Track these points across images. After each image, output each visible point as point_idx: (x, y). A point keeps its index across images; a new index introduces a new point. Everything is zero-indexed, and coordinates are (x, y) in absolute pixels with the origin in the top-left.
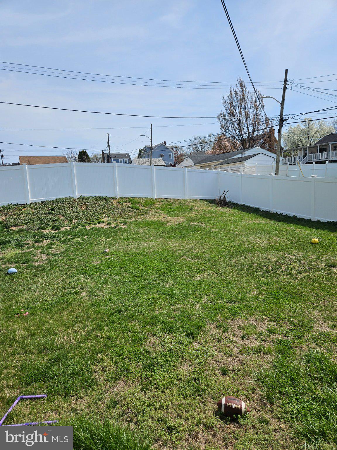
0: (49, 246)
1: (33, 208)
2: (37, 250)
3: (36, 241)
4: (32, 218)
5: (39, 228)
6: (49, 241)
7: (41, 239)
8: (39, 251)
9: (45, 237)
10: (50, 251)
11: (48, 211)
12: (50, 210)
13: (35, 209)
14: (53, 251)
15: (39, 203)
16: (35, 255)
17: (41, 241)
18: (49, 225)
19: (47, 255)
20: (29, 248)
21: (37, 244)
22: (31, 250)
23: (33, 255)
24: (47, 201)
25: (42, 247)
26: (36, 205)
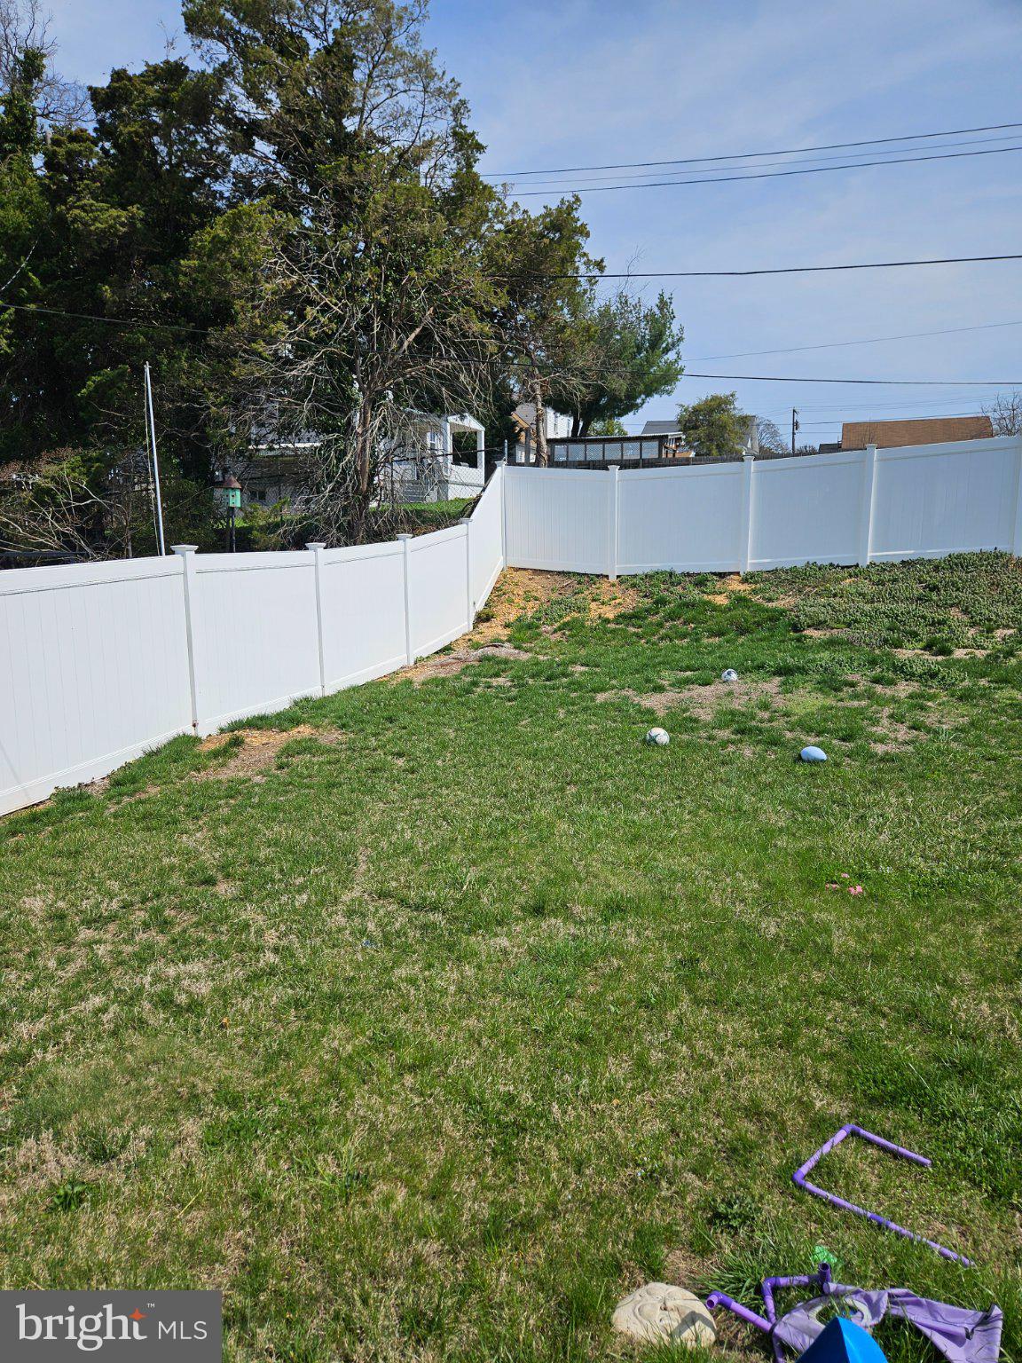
0: (918, 701)
1: (875, 578)
2: (880, 708)
3: (877, 681)
4: (867, 607)
5: (886, 641)
6: (914, 687)
7: (891, 675)
8: (887, 711)
9: (903, 671)
10: (920, 716)
11: (918, 590)
12: (926, 587)
13: (881, 582)
14: (931, 719)
15: (893, 565)
16: (876, 722)
17: (892, 683)
18: (918, 635)
19: (912, 728)
20: (856, 696)
21: (879, 688)
22: (863, 703)
23: (870, 719)
24: (921, 562)
25: (894, 700)
26: (885, 570)
